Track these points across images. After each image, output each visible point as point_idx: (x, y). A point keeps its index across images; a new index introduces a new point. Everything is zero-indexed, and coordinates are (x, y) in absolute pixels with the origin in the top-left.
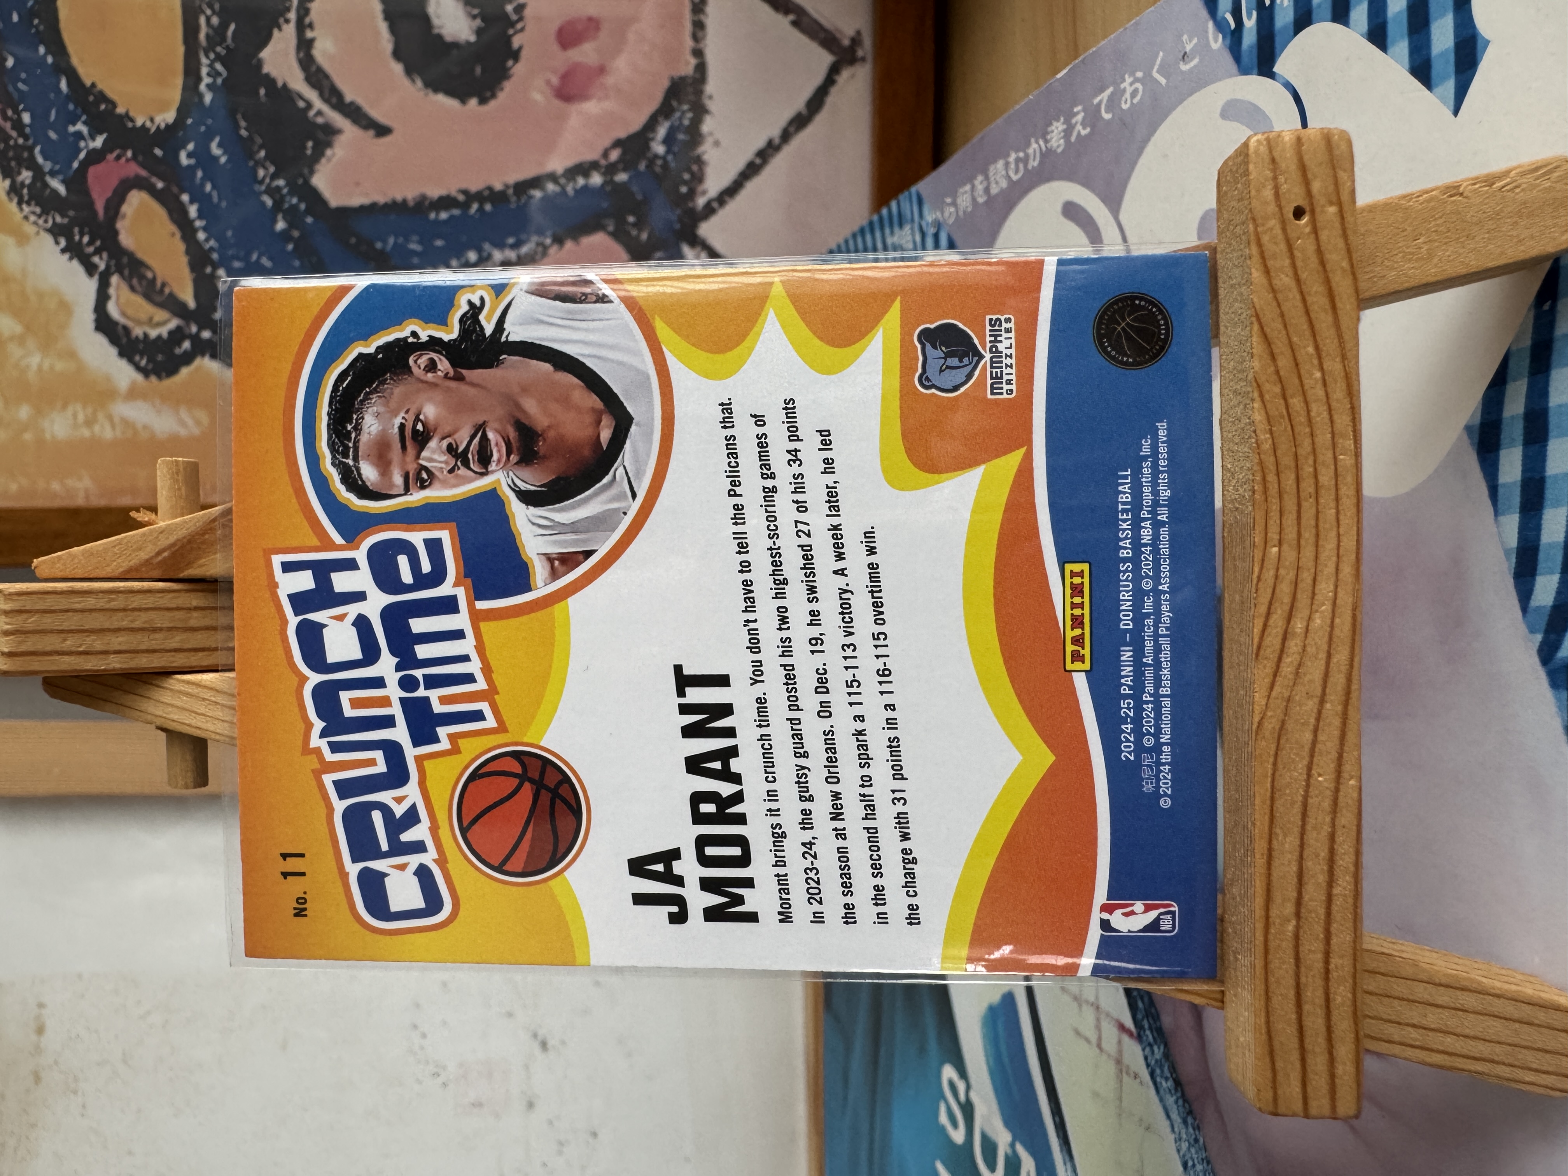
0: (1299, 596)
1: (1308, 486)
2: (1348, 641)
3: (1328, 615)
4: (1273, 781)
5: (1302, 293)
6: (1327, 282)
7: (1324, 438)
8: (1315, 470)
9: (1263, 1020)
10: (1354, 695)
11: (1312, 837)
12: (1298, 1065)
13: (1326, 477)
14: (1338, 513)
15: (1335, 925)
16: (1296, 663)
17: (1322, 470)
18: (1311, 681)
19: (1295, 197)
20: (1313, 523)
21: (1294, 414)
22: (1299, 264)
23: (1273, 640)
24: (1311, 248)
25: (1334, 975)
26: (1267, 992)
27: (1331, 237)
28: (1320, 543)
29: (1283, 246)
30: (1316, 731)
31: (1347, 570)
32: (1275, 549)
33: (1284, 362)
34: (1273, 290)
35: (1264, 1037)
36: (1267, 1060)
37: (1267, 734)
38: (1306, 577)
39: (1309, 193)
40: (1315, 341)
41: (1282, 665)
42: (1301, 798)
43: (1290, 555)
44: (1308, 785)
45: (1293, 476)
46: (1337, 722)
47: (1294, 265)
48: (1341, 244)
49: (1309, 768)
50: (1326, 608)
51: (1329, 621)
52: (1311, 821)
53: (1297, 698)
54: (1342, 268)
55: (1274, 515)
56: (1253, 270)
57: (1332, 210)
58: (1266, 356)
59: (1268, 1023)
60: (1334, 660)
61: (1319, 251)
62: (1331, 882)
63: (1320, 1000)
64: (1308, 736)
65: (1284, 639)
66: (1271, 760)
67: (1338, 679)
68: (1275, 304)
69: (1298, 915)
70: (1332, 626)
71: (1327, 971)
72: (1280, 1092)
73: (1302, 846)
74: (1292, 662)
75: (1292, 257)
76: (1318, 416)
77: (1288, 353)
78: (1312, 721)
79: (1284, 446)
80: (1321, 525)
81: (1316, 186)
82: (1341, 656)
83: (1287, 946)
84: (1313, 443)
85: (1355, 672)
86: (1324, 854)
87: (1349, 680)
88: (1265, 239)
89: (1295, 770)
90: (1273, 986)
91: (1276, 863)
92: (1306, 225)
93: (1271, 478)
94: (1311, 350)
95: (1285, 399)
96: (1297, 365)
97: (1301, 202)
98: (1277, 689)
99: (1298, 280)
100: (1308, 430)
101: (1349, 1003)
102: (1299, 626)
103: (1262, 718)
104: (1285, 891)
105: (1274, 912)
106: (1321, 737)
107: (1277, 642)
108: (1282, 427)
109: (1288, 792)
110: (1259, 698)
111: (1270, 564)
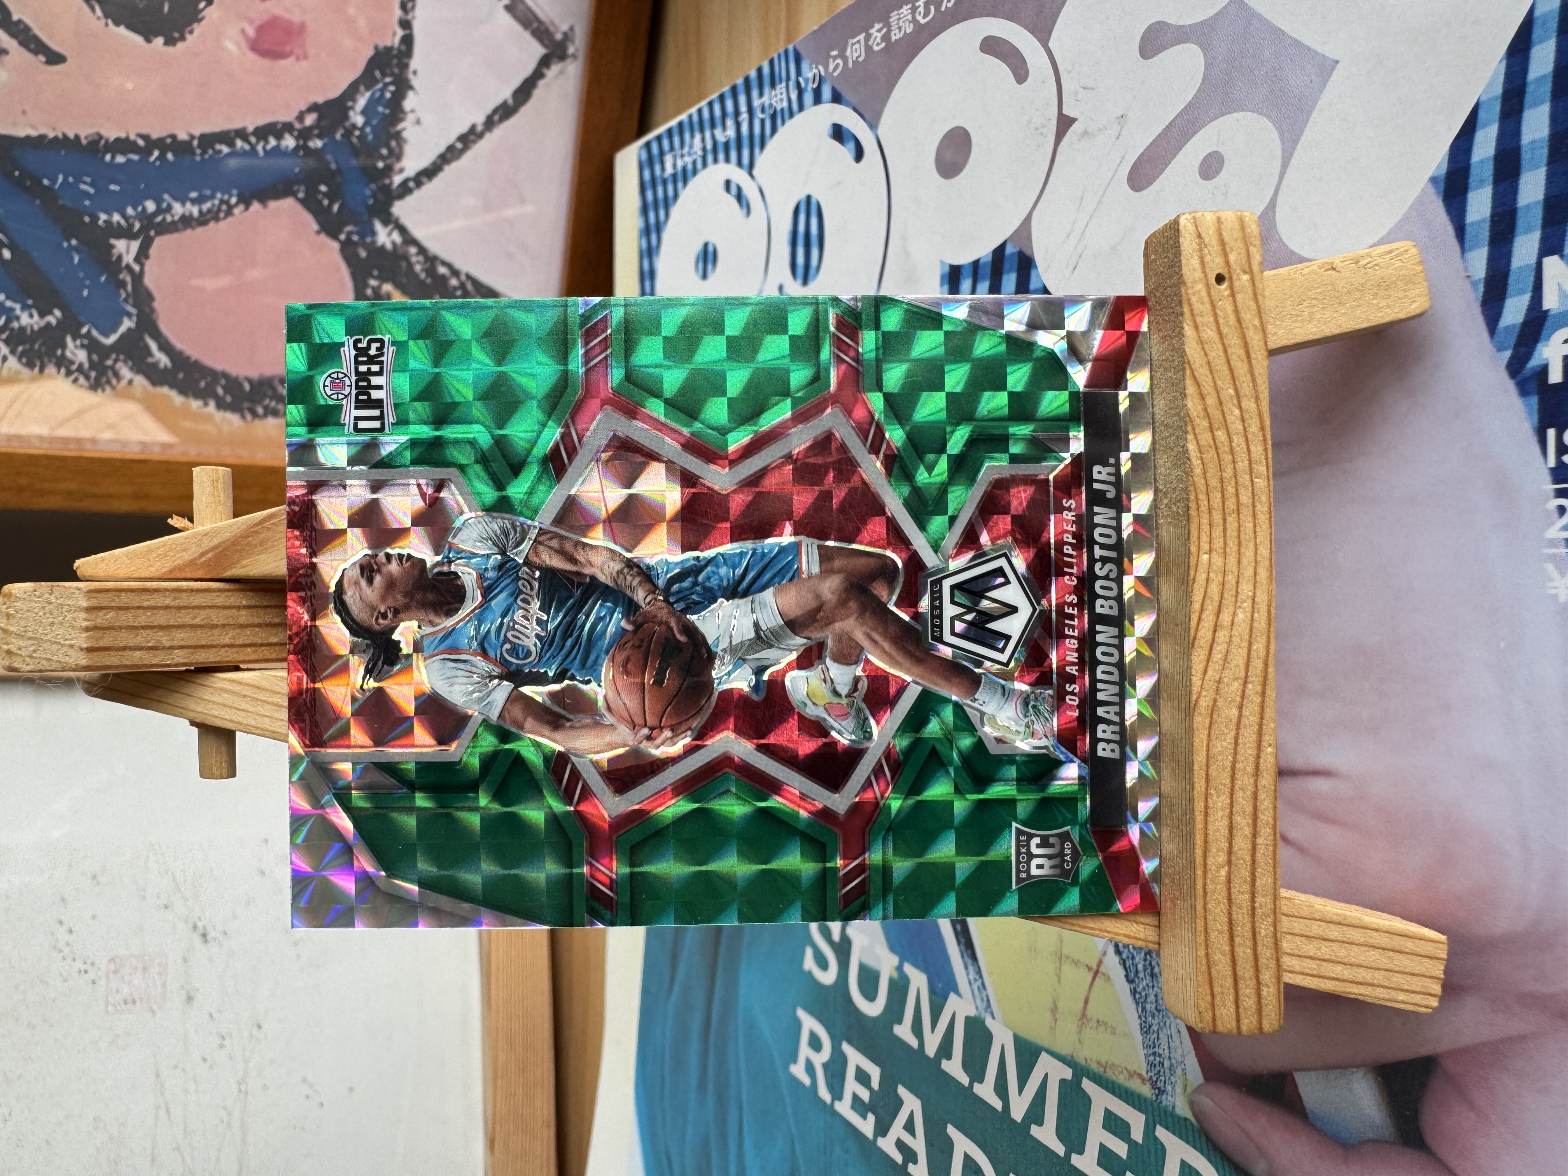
0: (1226, 595)
1: (1231, 504)
2: (1265, 631)
3: (1249, 610)
4: (1208, 751)
5: (1223, 344)
6: (1244, 337)
7: (1242, 465)
8: (1237, 490)
9: (1203, 952)
10: (1270, 677)
11: (1239, 795)
12: (1232, 990)
13: (1245, 498)
14: (1255, 526)
15: (1259, 870)
16: (1224, 651)
17: (1242, 491)
18: (1237, 666)
19: (1216, 266)
20: (1236, 534)
21: (1219, 445)
22: (1221, 321)
23: (1205, 633)
24: (1230, 309)
25: (1259, 912)
26: (1206, 929)
27: (1244, 298)
28: (1242, 550)
29: (1208, 306)
30: (1240, 708)
31: (1263, 573)
32: (1206, 557)
33: (1211, 401)
34: (1201, 342)
35: (1204, 968)
36: (1207, 987)
37: (1202, 710)
38: (1231, 579)
39: (1227, 262)
40: (1235, 384)
41: (1214, 651)
42: (1228, 764)
43: (1218, 561)
44: (1235, 753)
45: (1219, 495)
46: (1258, 700)
47: (1217, 322)
48: (1253, 306)
49: (1236, 739)
50: (1247, 605)
51: (1249, 615)
52: (1239, 783)
53: (1225, 680)
54: (1254, 325)
55: (1206, 528)
56: (1185, 326)
57: (1245, 277)
58: (1197, 396)
59: (1207, 954)
60: (1255, 647)
61: (1236, 311)
62: (1255, 835)
63: (1248, 935)
64: (1235, 712)
65: (1215, 631)
66: (1206, 732)
67: (1257, 665)
68: (1202, 353)
69: (1229, 862)
70: (1252, 620)
71: (1253, 909)
72: (1218, 1013)
73: (1232, 805)
74: (1220, 651)
75: (1215, 315)
76: (1239, 445)
77: (1214, 394)
78: (1238, 699)
79: (1212, 470)
80: (1242, 536)
81: (1232, 258)
82: (1259, 646)
83: (1221, 887)
84: (1235, 468)
85: (1271, 659)
86: (1249, 809)
87: (1266, 665)
88: (1194, 299)
89: (1225, 740)
90: (1211, 923)
91: (1211, 819)
92: (1226, 289)
93: (1203, 497)
94: (1231, 392)
95: (1212, 431)
96: (1221, 403)
97: (1221, 271)
98: (1210, 673)
99: (1220, 332)
100: (1230, 457)
101: (1271, 934)
102: (1226, 618)
103: (1198, 698)
104: (1218, 843)
105: (1210, 861)
106: (1245, 712)
107: (1211, 633)
108: (1210, 455)
109: (1220, 758)
110: (1196, 681)
111: (1202, 568)
